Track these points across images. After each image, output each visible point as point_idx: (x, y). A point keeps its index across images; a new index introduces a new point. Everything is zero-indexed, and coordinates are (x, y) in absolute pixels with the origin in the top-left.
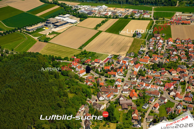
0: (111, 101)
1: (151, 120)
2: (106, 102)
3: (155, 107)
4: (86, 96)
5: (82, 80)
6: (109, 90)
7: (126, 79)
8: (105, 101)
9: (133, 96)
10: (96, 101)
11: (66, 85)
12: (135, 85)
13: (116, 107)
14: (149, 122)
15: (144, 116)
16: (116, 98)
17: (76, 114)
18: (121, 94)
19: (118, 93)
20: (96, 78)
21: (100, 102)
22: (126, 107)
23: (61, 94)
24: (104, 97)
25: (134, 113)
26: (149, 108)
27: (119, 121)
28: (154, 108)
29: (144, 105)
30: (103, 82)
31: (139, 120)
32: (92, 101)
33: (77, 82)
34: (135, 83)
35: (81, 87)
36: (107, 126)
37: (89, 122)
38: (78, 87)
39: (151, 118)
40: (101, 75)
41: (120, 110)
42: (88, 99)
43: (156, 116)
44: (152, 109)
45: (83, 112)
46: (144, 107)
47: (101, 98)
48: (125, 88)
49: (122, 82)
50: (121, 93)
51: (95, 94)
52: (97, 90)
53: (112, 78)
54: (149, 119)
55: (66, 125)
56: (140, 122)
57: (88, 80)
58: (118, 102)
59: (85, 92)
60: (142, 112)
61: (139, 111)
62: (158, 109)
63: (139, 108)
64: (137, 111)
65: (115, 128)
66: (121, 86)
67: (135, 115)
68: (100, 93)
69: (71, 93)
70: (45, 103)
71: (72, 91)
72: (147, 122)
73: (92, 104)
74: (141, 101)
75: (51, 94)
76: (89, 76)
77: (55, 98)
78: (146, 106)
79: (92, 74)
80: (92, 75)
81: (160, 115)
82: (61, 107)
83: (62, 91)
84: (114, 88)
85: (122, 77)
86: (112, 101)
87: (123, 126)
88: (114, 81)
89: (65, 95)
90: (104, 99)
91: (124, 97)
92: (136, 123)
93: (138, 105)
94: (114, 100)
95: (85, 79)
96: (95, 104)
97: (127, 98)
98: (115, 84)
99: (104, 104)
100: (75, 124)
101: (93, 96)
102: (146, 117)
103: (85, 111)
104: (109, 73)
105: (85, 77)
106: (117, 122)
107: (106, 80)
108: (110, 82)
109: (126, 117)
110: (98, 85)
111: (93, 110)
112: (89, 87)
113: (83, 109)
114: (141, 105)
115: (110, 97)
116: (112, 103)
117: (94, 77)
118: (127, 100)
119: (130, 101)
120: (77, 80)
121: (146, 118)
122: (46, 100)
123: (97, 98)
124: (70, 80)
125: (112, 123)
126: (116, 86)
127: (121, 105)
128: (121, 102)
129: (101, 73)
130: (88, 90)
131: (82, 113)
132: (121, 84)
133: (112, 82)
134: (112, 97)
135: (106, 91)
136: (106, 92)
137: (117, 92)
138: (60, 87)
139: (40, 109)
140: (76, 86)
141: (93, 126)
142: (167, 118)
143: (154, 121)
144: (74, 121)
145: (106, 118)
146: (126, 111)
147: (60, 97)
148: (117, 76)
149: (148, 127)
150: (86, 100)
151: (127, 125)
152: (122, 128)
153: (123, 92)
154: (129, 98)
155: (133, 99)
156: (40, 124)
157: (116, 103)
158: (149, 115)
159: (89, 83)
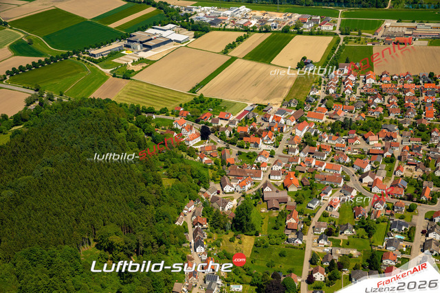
0: (248, 193)
1: (323, 230)
2: (237, 195)
3: (331, 206)
4: (199, 184)
5: (192, 152)
6: (244, 172)
7: (278, 151)
8: (236, 193)
9: (290, 185)
10: (218, 193)
11: (159, 162)
12: (295, 164)
13: (255, 205)
14: (318, 234)
15: (308, 223)
16: (257, 188)
17: (177, 217)
18: (268, 180)
19: (262, 179)
20: (220, 150)
21: (225, 195)
22: (275, 204)
23: (149, 178)
24: (234, 186)
25: (290, 218)
26: (319, 207)
27: (261, 231)
28: (329, 207)
29: (311, 202)
30: (234, 156)
31: (299, 229)
32: (209, 194)
33: (182, 157)
34: (295, 158)
35: (188, 167)
36: (237, 241)
37: (201, 232)
38: (184, 166)
39: (322, 227)
40: (231, 143)
41: (263, 211)
42: (202, 189)
43: (332, 223)
44: (327, 209)
45: (191, 213)
46: (311, 205)
47: (227, 189)
48: (276, 168)
49: (271, 156)
50: (267, 178)
51: (217, 179)
52: (221, 172)
53: (251, 150)
54: (319, 228)
55: (156, 238)
56: (300, 233)
57: (203, 153)
58: (259, 196)
59: (197, 176)
60: (306, 215)
61: (300, 213)
62: (337, 208)
63: (300, 207)
64: (295, 212)
65: (253, 244)
66: (269, 165)
67: (292, 221)
68: (226, 178)
69: (170, 177)
70: (116, 196)
71: (172, 174)
72: (315, 234)
73: (210, 200)
74: (305, 195)
75: (129, 178)
76: (207, 144)
77: (135, 186)
78: (314, 204)
79: (212, 142)
80: (213, 144)
81: (340, 220)
82: (147, 204)
83: (150, 173)
84: (253, 168)
85: (272, 148)
86: (250, 194)
87: (267, 241)
88: (255, 155)
89: (157, 181)
90: (233, 189)
91: (272, 185)
92: (292, 236)
93: (299, 203)
94: (253, 192)
95: (199, 150)
96: (215, 199)
97: (279, 188)
98: (257, 162)
99: (233, 199)
100: (175, 237)
101: (212, 184)
102: (313, 224)
103: (194, 213)
104: (245, 139)
105: (199, 147)
106: (257, 234)
107: (240, 153)
108: (248, 156)
109: (275, 225)
110: (223, 163)
111: (211, 210)
112: (205, 167)
113: (192, 208)
114: (305, 202)
115: (245, 186)
116: (249, 197)
117: (217, 147)
118: (277, 192)
119: (283, 194)
120: (183, 153)
121: (314, 227)
122: (119, 190)
123: (219, 188)
124: (169, 153)
125: (246, 236)
126: (259, 165)
127: (266, 201)
128: (266, 196)
129: (230, 139)
130: (203, 172)
131: (189, 215)
132: (268, 160)
133: (251, 157)
134: (249, 185)
135: (239, 174)
136: (237, 177)
137: (260, 177)
138: (147, 166)
139: (105, 207)
140: (179, 165)
141: (208, 240)
142: (354, 227)
143: (329, 233)
144: (172, 230)
145: (236, 226)
146: (275, 214)
147: (146, 184)
148: (262, 146)
149: (316, 244)
150: (198, 191)
151: (275, 240)
152: (266, 247)
153: (272, 177)
154: (282, 187)
155: (289, 190)
156: (106, 236)
157: (257, 198)
158: (319, 220)
159: (206, 159)
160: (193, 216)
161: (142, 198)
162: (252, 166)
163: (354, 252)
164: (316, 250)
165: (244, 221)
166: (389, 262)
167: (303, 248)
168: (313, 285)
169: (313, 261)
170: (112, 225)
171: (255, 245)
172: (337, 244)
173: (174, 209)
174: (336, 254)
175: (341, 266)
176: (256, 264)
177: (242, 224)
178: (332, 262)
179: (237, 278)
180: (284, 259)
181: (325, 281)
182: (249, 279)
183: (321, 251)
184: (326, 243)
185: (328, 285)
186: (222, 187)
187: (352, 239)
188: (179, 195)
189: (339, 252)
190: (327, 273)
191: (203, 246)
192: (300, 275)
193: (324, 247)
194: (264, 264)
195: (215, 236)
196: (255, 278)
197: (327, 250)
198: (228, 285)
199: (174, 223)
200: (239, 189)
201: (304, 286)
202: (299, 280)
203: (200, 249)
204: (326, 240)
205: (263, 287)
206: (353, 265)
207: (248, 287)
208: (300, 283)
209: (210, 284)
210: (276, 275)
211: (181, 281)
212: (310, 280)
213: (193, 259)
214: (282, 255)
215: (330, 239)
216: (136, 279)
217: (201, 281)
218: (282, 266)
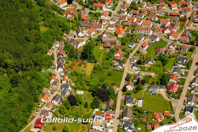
0: (92, 37)
1: (135, 61)
2: (87, 39)
3: (142, 47)
4: (63, 31)
5: (61, 12)
6: (92, 25)
7: (114, 13)
8: (85, 37)
9: (119, 33)
10: (75, 37)
11: (40, 17)
12: (124, 20)
13: (96, 45)
14: (132, 63)
15: (127, 57)
16: (98, 35)
17: (48, 50)
18: (106, 30)
19: (102, 29)
20: (78, 11)
21: (79, 38)
22: (109, 45)
23: (32, 26)
24: (85, 33)
25: (116, 53)
26: (135, 47)
27: (98, 61)
28: (141, 48)
29: (130, 44)
30: (87, 15)
31: (121, 60)
32: (69, 37)
33: (54, 14)
34: (124, 17)
35: (57, 20)
36: (83, 66)
37: (62, 60)
38: (55, 20)
39: (135, 59)
40: (86, 7)
41: (101, 48)
42: (65, 34)
43: (142, 57)
44: (140, 49)
45: (57, 49)
46: (130, 46)
47: (80, 34)
48: (112, 23)
49: (110, 16)
50: (105, 29)
51: (75, 28)
52: (77, 24)
53: (97, 11)
54: (134, 59)
55: (34, 62)
56: (121, 62)
57: (68, 12)
58: (99, 40)
59: (63, 26)
60: (127, 52)
61: (123, 50)
62: (146, 48)
63: (123, 47)
64: (120, 50)
65: (92, 68)
66: (108, 21)
67: (118, 55)
68: (80, 28)
69: (46, 26)
70: (11, 36)
71: (47, 24)
72: (130, 63)
73: (69, 41)
74: (127, 40)
75: (19, 25)
76: (71, 7)
78: (132, 45)
79: (74, 5)
80: (74, 7)
81: (147, 55)
82: (29, 41)
83: (33, 23)
84: (98, 22)
85: (111, 10)
86: (94, 38)
87: (101, 66)
88: (100, 14)
89: (37, 28)
90: (84, 35)
91: (108, 33)
92: (116, 64)
93: (123, 44)
94: (96, 37)
95: (66, 10)
96: (72, 40)
97: (112, 35)
98: (100, 18)
99: (83, 41)
100: (46, 62)
101: (71, 31)
102: (130, 57)
103: (59, 48)
104: (94, 4)
105: (66, 8)
106: (96, 62)
107: (90, 13)
108: (95, 15)
109: (107, 57)
110: (80, 19)
111: (69, 47)
112: (68, 21)
113: (58, 45)
114: (127, 44)
115: (91, 33)
116: (93, 40)
117: (77, 9)
118: (110, 37)
119: (114, 39)
120: (55, 12)
121: (130, 59)
122: (13, 32)
123: (75, 34)
124: (46, 11)
125: (89, 63)
126: (101, 21)
127: (103, 43)
128: (103, 40)
129: (85, 4)
130: (67, 24)
131: (56, 49)
132: (107, 18)
133: (97, 15)
134: (94, 33)
135: (88, 26)
136: (87, 27)
138: (31, 19)
140: (52, 19)
141: (66, 65)
142: (155, 60)
143: (139, 63)
144: (44, 58)
145: (83, 57)
146: (108, 50)
147: (30, 30)
148: (105, 9)
149: (130, 69)
150: (62, 35)
151: (106, 66)
152: (100, 70)
153: (109, 28)
154: (114, 35)
155: (118, 37)
156: (3, 59)
157: (98, 40)
158: (134, 55)
159: (69, 16)
160: (58, 50)
161: (26, 38)
162: (97, 21)
163: (153, 74)
164: (130, 72)
165: (88, 54)
166: (173, 81)
167: (122, 71)
168: (126, 93)
169: (127, 79)
170: (8, 53)
171: (94, 68)
172: (143, 69)
173: (46, 45)
174: (141, 75)
175: (143, 82)
176: (93, 79)
177: (87, 56)
178: (138, 80)
179: (81, 87)
180: (110, 77)
181: (133, 91)
182: (88, 88)
183: (133, 73)
184: (136, 69)
185: (135, 93)
186: (77, 33)
187: (153, 67)
188: (51, 37)
189: (144, 74)
190: (135, 86)
191: (62, 67)
192: (119, 86)
193: (135, 71)
194: (98, 80)
195: (70, 62)
196: (92, 87)
197: (136, 72)
198: (75, 91)
199: (46, 53)
200: (87, 35)
201: (120, 93)
202: (118, 89)
203: (60, 70)
204: (137, 67)
205: (95, 92)
206: (151, 82)
207: (87, 92)
208: (118, 91)
209: (65, 90)
210: (104, 86)
211: (48, 87)
212: (124, 89)
213: (56, 75)
214: (109, 75)
215: (139, 67)
216: (20, 85)
217: (59, 88)
218: (108, 81)
